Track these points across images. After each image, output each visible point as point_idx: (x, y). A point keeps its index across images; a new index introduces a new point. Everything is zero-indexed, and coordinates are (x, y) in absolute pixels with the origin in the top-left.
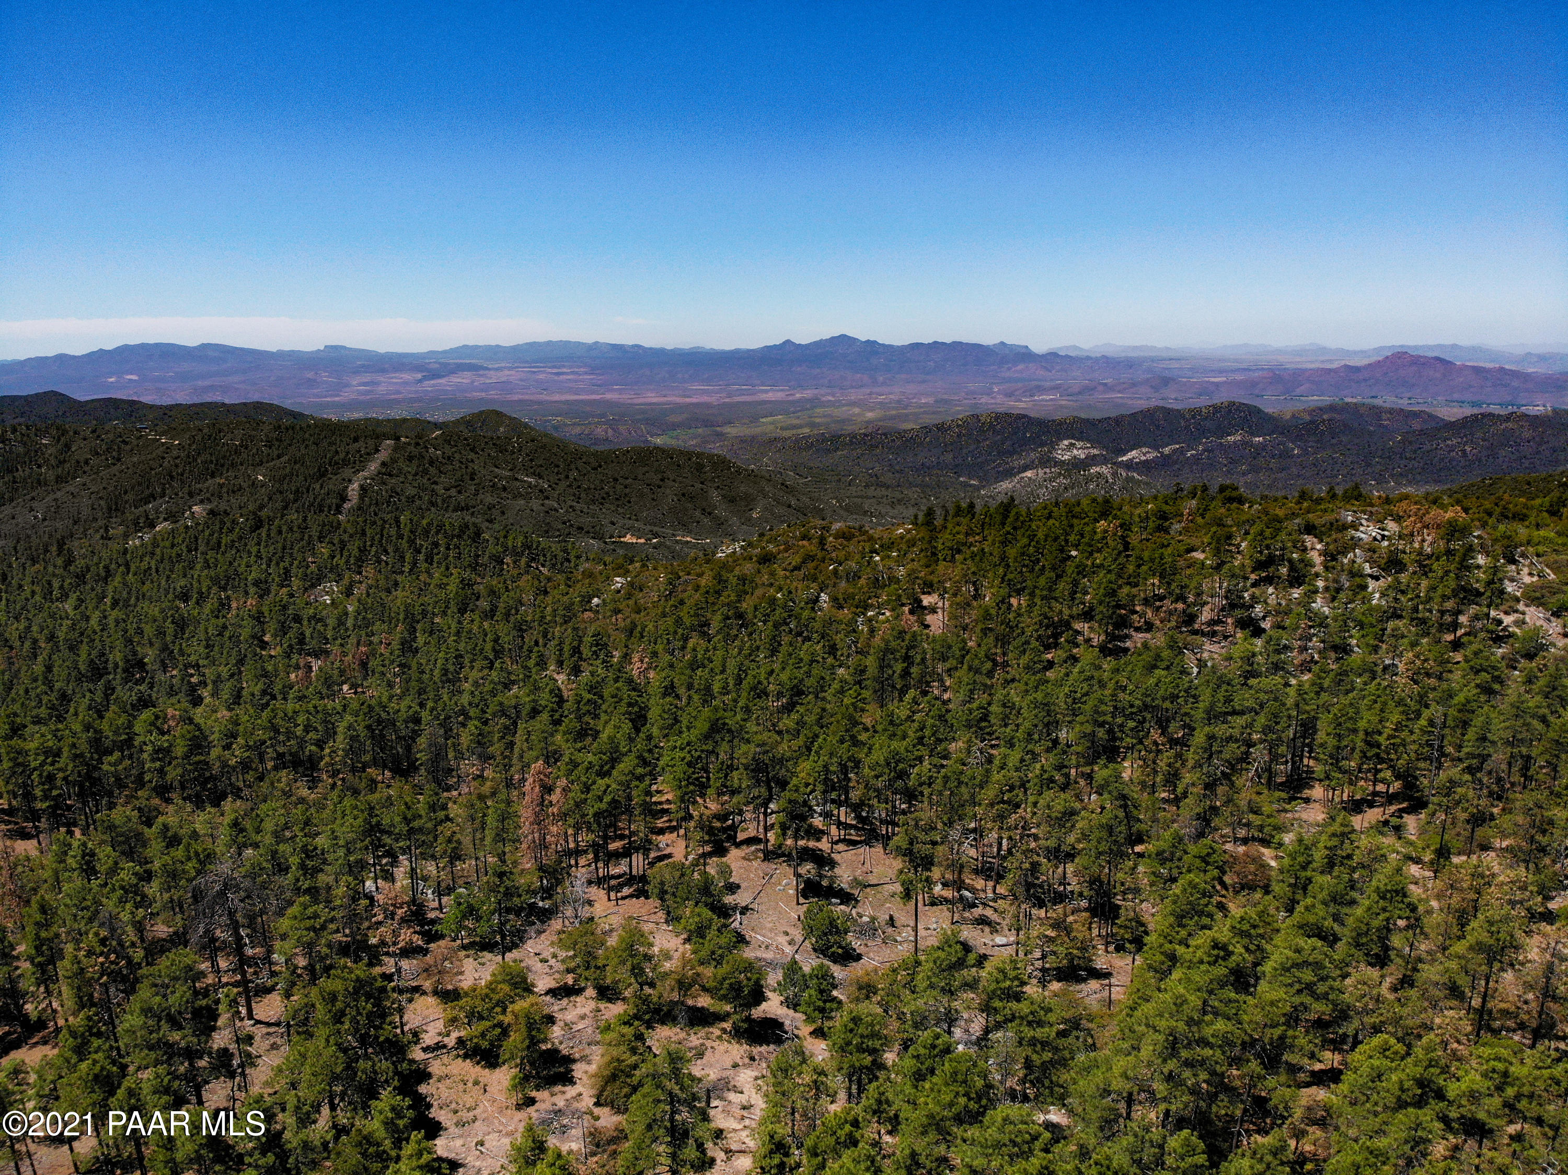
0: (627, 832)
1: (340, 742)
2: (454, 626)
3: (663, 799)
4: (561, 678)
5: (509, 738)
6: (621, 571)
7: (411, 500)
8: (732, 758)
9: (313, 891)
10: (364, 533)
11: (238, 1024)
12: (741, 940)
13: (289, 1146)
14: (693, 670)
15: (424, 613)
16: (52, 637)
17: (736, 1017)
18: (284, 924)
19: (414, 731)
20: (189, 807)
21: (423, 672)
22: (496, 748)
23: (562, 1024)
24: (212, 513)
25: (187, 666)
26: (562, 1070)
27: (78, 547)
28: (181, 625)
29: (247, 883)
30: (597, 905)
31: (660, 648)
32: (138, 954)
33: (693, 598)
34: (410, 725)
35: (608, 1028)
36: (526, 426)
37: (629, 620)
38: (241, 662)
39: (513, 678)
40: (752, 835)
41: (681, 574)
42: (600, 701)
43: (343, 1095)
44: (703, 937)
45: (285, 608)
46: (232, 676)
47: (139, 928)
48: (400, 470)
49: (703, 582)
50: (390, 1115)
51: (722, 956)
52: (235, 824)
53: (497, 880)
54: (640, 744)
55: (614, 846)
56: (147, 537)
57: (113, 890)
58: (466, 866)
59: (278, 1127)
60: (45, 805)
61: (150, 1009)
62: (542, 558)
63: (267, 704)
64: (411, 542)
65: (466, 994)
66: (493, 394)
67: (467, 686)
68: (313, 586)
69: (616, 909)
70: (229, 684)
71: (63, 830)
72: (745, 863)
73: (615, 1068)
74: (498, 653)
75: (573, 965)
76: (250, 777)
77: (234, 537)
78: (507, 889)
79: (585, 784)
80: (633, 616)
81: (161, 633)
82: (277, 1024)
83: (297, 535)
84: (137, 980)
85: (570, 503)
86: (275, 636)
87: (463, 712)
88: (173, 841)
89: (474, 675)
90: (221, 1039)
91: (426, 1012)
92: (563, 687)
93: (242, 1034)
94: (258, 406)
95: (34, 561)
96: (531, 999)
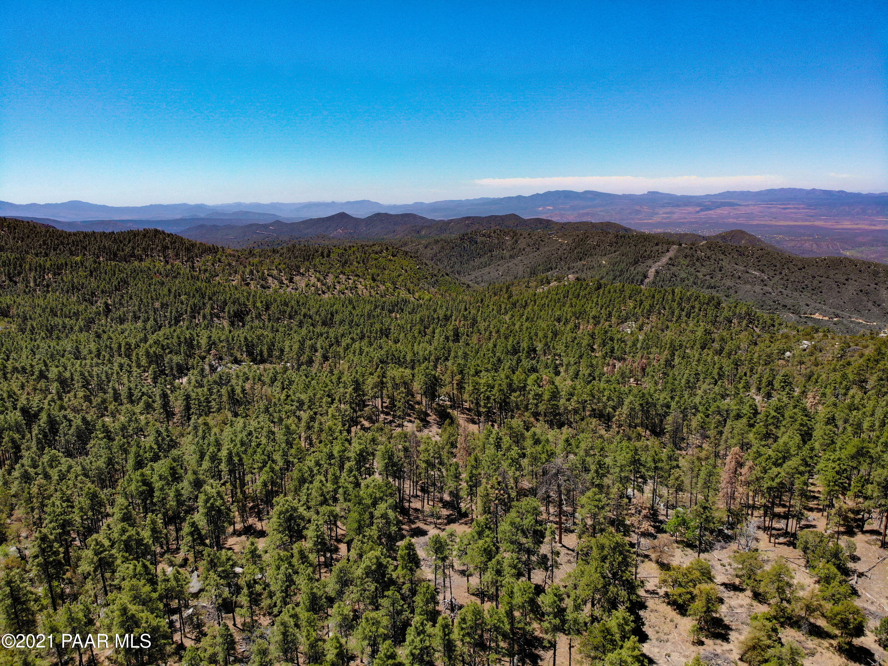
0: (788, 504)
1: (625, 410)
2: (697, 356)
3: (816, 489)
4: (758, 398)
5: (720, 428)
6: (808, 337)
7: (683, 280)
8: (869, 475)
9: (600, 487)
10: (653, 297)
11: (554, 544)
12: (854, 592)
13: (567, 617)
14: (850, 410)
15: (681, 346)
16: (498, 332)
17: (840, 640)
18: (583, 500)
19: (666, 412)
20: (547, 426)
21: (675, 379)
22: (712, 433)
23: (728, 605)
24: (578, 279)
25: (555, 355)
26: (723, 632)
27: (514, 290)
28: (555, 334)
29: (568, 473)
30: (761, 543)
31: (828, 391)
32: (513, 494)
33: (857, 362)
34: (664, 408)
35: (756, 618)
36: (759, 240)
37: (809, 370)
38: (581, 357)
39: (728, 392)
40: (875, 528)
41: (851, 344)
42: (781, 418)
43: (600, 600)
44: (829, 583)
45: (606, 332)
46: (575, 363)
47: (516, 481)
48: (679, 263)
49: (867, 352)
50: (622, 621)
51: (839, 599)
52: (567, 441)
53: (702, 510)
54: (805, 451)
55: (777, 510)
56: (546, 288)
57: (507, 459)
58: (684, 496)
59: (564, 606)
60: (484, 410)
61: (515, 523)
62: (756, 322)
63: (591, 381)
64: (680, 304)
65: (674, 569)
66: (741, 221)
67: (699, 392)
68: (622, 322)
69: (773, 549)
70: (573, 367)
71: (490, 423)
72: (867, 545)
73: (756, 643)
74: (721, 376)
75: (740, 573)
76: (577, 417)
77: (586, 292)
78: (707, 517)
79: (764, 468)
80: (813, 367)
81: (546, 337)
82: (573, 551)
83: (618, 295)
84: (510, 507)
85: (780, 289)
86: (599, 346)
87: (695, 407)
88: (537, 442)
89: (705, 386)
90: (544, 549)
91: (650, 571)
92: (758, 404)
93: (555, 550)
94: (608, 224)
95: (495, 294)
96: (711, 585)
